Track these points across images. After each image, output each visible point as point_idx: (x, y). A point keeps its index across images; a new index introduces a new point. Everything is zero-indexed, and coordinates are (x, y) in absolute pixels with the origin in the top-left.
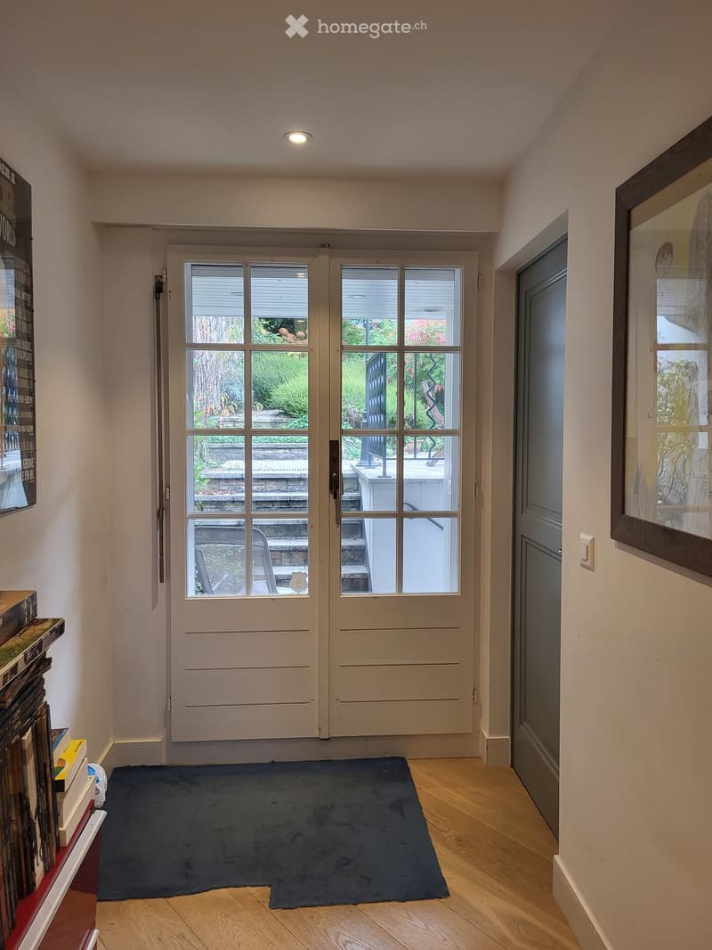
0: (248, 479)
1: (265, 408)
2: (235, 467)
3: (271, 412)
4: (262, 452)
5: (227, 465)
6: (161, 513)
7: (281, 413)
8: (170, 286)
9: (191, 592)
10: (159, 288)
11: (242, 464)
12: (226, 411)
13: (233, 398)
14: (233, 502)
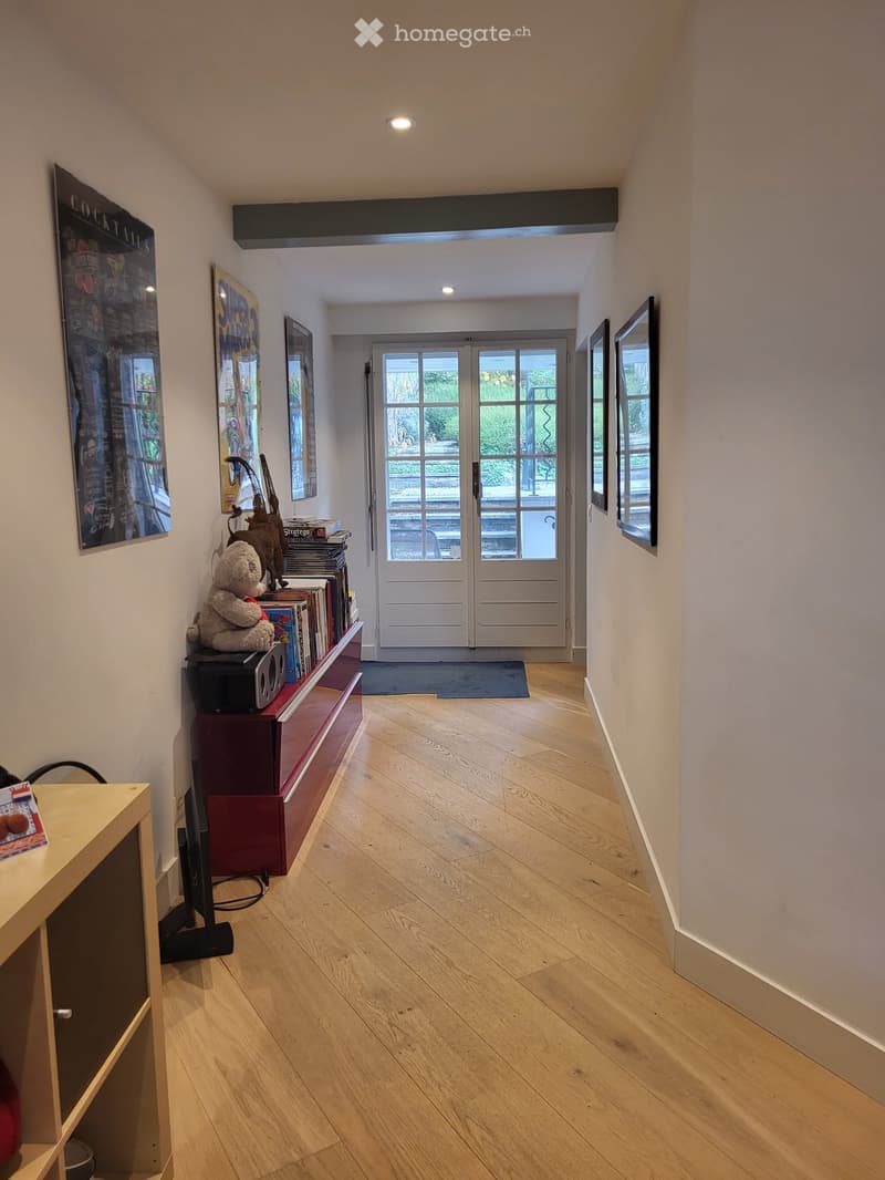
0: (423, 501)
1: (438, 439)
2: (413, 493)
3: (445, 443)
4: (436, 480)
5: (405, 492)
6: (371, 509)
7: (454, 444)
8: (374, 369)
9: (389, 558)
10: (368, 371)
11: (419, 491)
12: (404, 444)
13: (409, 430)
14: (413, 521)
